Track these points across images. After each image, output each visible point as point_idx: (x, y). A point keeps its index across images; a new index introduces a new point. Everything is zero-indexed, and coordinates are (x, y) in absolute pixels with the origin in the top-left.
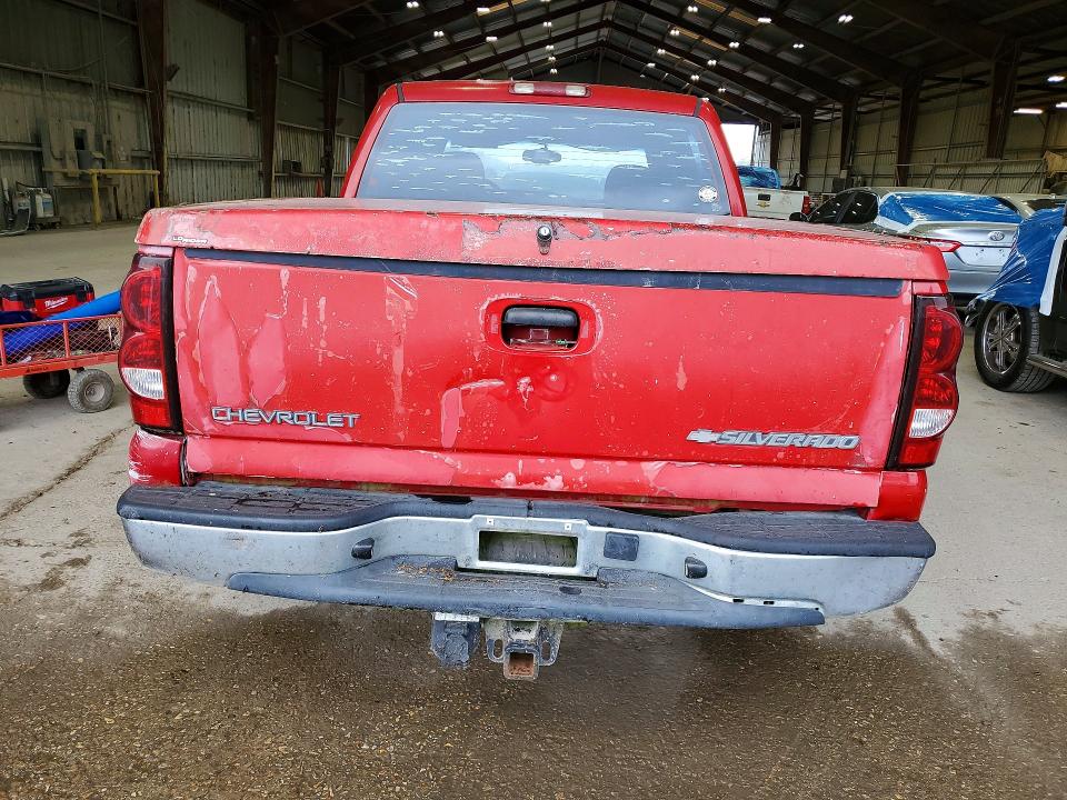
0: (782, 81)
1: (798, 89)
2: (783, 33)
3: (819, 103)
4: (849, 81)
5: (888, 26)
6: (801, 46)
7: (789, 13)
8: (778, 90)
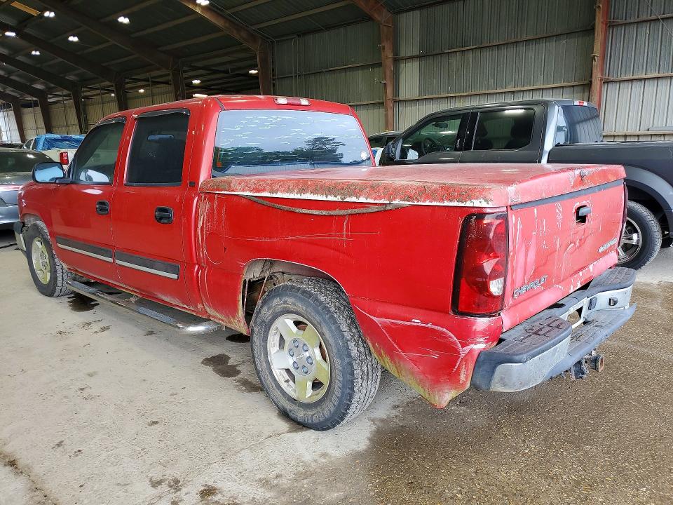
0: (19, 76)
1: (33, 81)
2: (23, 43)
3: (50, 91)
4: (71, 77)
5: (104, 45)
6: (38, 53)
7: (27, 30)
8: (14, 80)
